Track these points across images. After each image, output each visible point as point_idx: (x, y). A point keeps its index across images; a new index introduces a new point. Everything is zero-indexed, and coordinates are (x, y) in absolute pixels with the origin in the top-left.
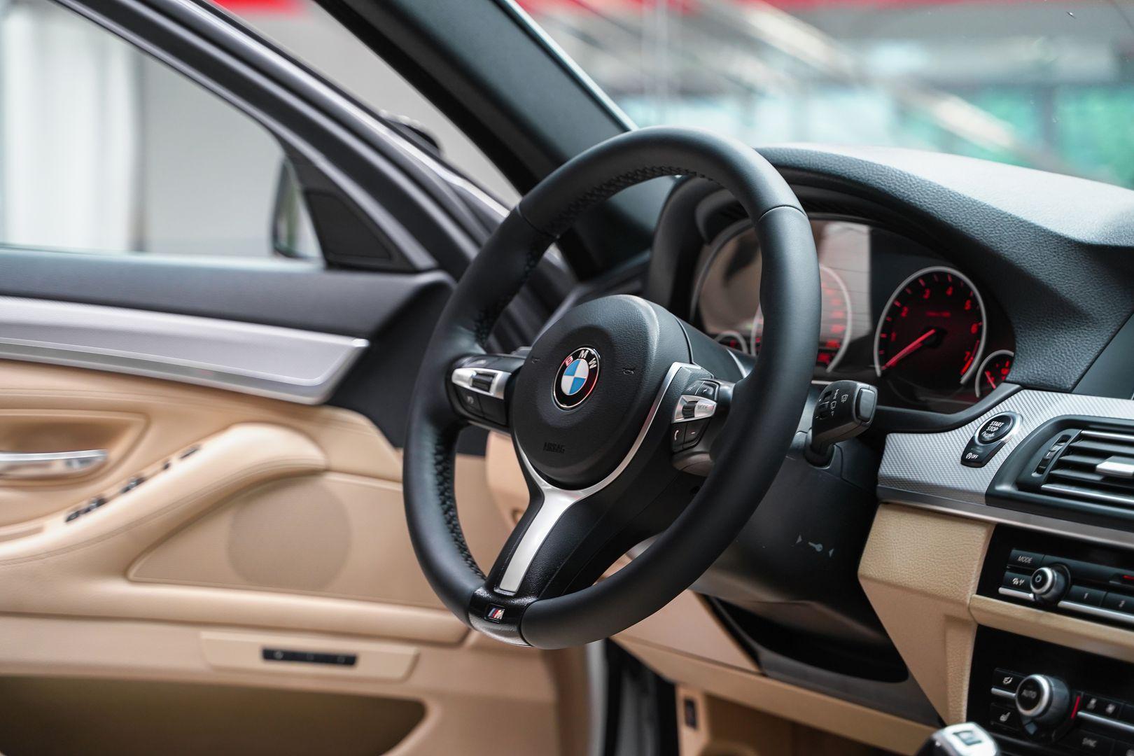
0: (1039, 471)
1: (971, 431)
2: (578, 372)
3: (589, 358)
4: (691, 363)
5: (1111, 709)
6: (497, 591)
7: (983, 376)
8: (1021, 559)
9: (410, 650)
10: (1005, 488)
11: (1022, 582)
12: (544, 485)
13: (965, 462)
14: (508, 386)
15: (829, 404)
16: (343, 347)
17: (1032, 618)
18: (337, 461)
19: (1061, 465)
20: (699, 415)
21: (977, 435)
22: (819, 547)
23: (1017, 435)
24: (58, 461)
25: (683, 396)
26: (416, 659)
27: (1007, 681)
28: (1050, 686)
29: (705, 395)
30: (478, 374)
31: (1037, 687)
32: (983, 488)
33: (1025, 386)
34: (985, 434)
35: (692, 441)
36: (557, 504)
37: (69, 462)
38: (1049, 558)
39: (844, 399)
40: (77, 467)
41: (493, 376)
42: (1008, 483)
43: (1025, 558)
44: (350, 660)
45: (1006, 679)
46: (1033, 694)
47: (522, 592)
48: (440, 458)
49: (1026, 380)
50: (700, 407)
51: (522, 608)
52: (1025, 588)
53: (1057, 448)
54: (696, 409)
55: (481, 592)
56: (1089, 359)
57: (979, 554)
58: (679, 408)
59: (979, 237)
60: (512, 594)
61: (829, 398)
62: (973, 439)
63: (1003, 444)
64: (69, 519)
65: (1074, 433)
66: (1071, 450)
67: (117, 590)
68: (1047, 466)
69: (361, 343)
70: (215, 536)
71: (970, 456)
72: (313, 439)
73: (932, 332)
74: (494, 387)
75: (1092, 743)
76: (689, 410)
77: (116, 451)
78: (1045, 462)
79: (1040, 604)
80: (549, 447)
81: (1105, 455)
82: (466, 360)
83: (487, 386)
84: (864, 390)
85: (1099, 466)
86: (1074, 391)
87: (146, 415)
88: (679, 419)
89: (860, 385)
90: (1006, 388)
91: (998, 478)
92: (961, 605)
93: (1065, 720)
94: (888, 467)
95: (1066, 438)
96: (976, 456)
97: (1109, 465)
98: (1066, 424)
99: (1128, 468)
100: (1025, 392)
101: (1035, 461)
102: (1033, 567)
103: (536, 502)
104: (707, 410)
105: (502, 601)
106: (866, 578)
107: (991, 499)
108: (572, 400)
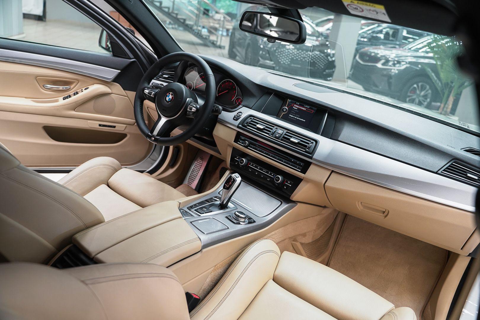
0: (246, 124)
1: (235, 113)
2: (170, 97)
3: (172, 95)
4: (190, 98)
5: (254, 166)
6: (153, 134)
7: (235, 100)
9: (125, 126)
10: (240, 126)
12: (162, 116)
13: (234, 119)
14: (155, 95)
15: (214, 108)
16: (117, 71)
17: (243, 149)
18: (114, 91)
19: (250, 123)
20: (193, 110)
22: (207, 129)
23: (243, 116)
24: (61, 88)
25: (189, 106)
26: (126, 127)
27: (237, 157)
28: (245, 161)
29: (194, 107)
30: (149, 92)
31: (243, 161)
32: (237, 125)
33: (244, 106)
34: (237, 115)
35: (190, 114)
36: (164, 120)
37: (63, 88)
38: (246, 139)
39: (217, 109)
40: (64, 89)
41: (152, 93)
42: (241, 125)
43: (243, 138)
44: (114, 127)
47: (158, 135)
48: (141, 105)
51: (158, 139)
52: (242, 143)
53: (249, 120)
55: (149, 134)
56: (254, 103)
57: (235, 136)
58: (189, 108)
60: (156, 136)
62: (235, 115)
63: (240, 117)
64: (64, 99)
65: (252, 118)
66: (252, 121)
67: (73, 113)
69: (120, 71)
70: (91, 104)
71: (235, 118)
72: (109, 88)
73: (227, 91)
74: (152, 94)
75: (250, 170)
76: (191, 109)
77: (72, 86)
78: (247, 122)
79: (244, 146)
80: (163, 110)
81: (258, 123)
82: (146, 88)
83: (151, 94)
84: (221, 108)
86: (252, 108)
87: (78, 81)
88: (188, 110)
90: (241, 106)
91: (239, 124)
92: (231, 143)
93: (246, 166)
94: (220, 116)
95: (251, 119)
96: (236, 118)
97: (258, 126)
98: (251, 116)
99: (262, 127)
100: (244, 107)
101: (246, 122)
102: (244, 140)
103: (160, 118)
104: (194, 110)
105: (153, 136)
106: (214, 135)
107: (238, 127)
108: (168, 102)
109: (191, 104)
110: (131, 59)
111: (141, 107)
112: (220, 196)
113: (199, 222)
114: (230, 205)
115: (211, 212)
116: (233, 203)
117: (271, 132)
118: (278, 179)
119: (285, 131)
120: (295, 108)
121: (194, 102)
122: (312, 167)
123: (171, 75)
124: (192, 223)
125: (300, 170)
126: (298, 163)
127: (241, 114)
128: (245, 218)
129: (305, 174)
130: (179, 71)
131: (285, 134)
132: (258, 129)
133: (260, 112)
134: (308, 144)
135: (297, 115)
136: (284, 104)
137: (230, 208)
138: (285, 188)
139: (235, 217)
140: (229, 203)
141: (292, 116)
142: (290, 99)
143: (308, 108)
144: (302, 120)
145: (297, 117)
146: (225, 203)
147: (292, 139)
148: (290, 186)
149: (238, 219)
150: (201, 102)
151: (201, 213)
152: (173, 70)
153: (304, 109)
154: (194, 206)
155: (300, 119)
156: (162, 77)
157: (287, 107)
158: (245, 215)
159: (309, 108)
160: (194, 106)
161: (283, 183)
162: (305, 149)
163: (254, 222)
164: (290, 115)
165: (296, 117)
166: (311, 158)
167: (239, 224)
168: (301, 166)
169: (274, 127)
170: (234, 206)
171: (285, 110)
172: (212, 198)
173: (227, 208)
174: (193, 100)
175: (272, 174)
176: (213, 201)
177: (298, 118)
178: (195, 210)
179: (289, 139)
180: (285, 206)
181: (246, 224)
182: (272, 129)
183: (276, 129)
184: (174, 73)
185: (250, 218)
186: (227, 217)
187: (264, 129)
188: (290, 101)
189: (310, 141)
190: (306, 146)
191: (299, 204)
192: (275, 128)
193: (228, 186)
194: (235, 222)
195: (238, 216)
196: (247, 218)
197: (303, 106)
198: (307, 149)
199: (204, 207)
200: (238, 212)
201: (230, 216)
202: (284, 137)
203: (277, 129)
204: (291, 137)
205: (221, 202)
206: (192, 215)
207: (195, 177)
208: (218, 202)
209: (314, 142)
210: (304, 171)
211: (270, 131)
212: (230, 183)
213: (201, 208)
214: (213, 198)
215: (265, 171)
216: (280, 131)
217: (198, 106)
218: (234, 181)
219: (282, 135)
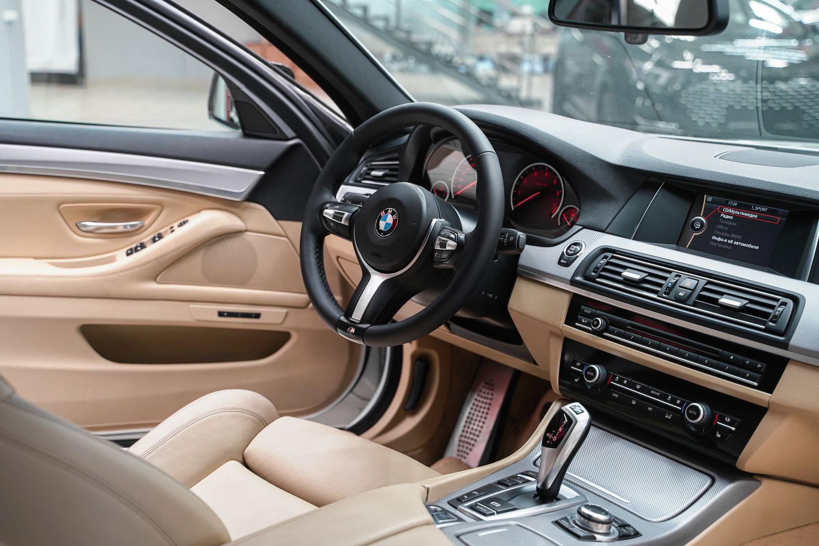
0: (594, 272)
1: (562, 248)
2: (387, 220)
3: (393, 214)
4: (440, 218)
5: (625, 382)
6: (351, 319)
7: (562, 215)
8: (585, 311)
9: (284, 311)
10: (578, 278)
11: (586, 321)
12: (371, 270)
13: (560, 263)
14: (351, 219)
15: (503, 240)
16: (254, 174)
17: (591, 339)
18: (250, 227)
19: (605, 270)
20: (448, 248)
21: (565, 251)
22: (491, 296)
23: (584, 253)
24: (120, 226)
25: (439, 237)
26: (287, 314)
27: (578, 364)
28: (599, 371)
29: (451, 239)
30: (336, 213)
31: (594, 371)
32: (569, 277)
33: (584, 227)
34: (569, 251)
35: (443, 259)
36: (377, 280)
37: (125, 227)
38: (598, 312)
39: (511, 239)
40: (129, 228)
41: (343, 214)
42: (580, 277)
43: (588, 311)
44: (258, 316)
45: (578, 363)
46: (592, 374)
47: (363, 321)
48: (317, 250)
49: (585, 224)
50: (449, 245)
51: (364, 330)
52: (588, 324)
53: (602, 262)
54: (447, 245)
55: (343, 318)
56: (613, 216)
57: (566, 306)
58: (437, 242)
59: (567, 159)
60: (359, 322)
61: (503, 236)
62: (563, 252)
63: (577, 257)
64: (128, 254)
65: (610, 255)
66: (608, 263)
67: (153, 287)
68: (598, 270)
69: (262, 173)
70: (196, 262)
71: (562, 261)
72: (239, 217)
73: (539, 193)
74: (343, 219)
75: (616, 396)
76: (443, 245)
77: (147, 221)
78: (597, 268)
79: (593, 332)
80: (374, 254)
81: (625, 268)
82: (328, 205)
83: (341, 219)
84: (521, 236)
85: (623, 274)
86: (607, 231)
87: (162, 205)
88: (437, 247)
89: (519, 233)
90: (576, 228)
91: (576, 274)
92: (558, 328)
93: (604, 384)
94: (523, 261)
95: (606, 257)
96: (565, 261)
97: (627, 274)
98: (605, 250)
99: (636, 276)
100: (585, 230)
101: (593, 267)
102: (592, 316)
103: (366, 276)
104: (452, 246)
105: (353, 324)
106: (512, 309)
107: (573, 282)
108: (384, 233)
109: (442, 233)
110: (288, 139)
111: (317, 253)
112: (536, 470)
113: (481, 534)
114: (564, 490)
115: (515, 509)
116: (573, 485)
117: (664, 287)
118: (695, 413)
119: (703, 281)
120: (727, 217)
121: (452, 226)
122: (790, 372)
123: (391, 170)
124: (462, 537)
125: (756, 384)
126: (748, 362)
127: (578, 248)
128: (608, 523)
129: (771, 392)
130: (410, 156)
131: (704, 289)
132: (628, 282)
133: (630, 238)
134: (772, 307)
135: (733, 235)
136: (694, 210)
137: (564, 498)
138: (719, 436)
139: (579, 521)
140: (562, 486)
141: (719, 239)
142: (709, 194)
143: (763, 212)
144: (750, 246)
145: (735, 240)
146: (549, 485)
147: (724, 300)
148: (733, 429)
149: (589, 527)
150: (468, 226)
151: (485, 515)
152: (396, 155)
153: (752, 216)
154: (466, 497)
155: (744, 245)
156: (368, 177)
157: (704, 216)
158: (606, 513)
159: (769, 212)
160: (452, 236)
161: (710, 424)
162: (764, 323)
163: (637, 534)
164: (714, 238)
165: (731, 242)
166: (785, 346)
167: (593, 539)
168: (757, 371)
169: (670, 272)
170: (578, 495)
171: (698, 226)
172: (515, 477)
173: (558, 500)
174: (447, 223)
175: (678, 402)
176: (518, 484)
177: (736, 243)
178: (471, 507)
179: (715, 301)
180: (723, 489)
181: (614, 540)
182: (665, 278)
183: (677, 278)
184: (398, 163)
185: (624, 525)
186: (557, 523)
187: (644, 280)
188: (710, 199)
189: (777, 300)
190: (766, 315)
191: (766, 483)
192: (674, 274)
193: (555, 439)
194: (581, 533)
195: (589, 518)
196: (614, 523)
197: (748, 209)
198: (770, 323)
199: (495, 499)
200: (587, 507)
201: (566, 519)
202: (700, 297)
203: (680, 276)
204: (722, 294)
205: (539, 485)
206: (460, 519)
207: (475, 437)
208: (532, 487)
209: (791, 303)
210: (768, 385)
211: (660, 285)
212: (560, 429)
213: (486, 502)
214: (519, 475)
215: (658, 394)
216: (689, 282)
217: (462, 237)
218: (571, 422)
219: (693, 290)
